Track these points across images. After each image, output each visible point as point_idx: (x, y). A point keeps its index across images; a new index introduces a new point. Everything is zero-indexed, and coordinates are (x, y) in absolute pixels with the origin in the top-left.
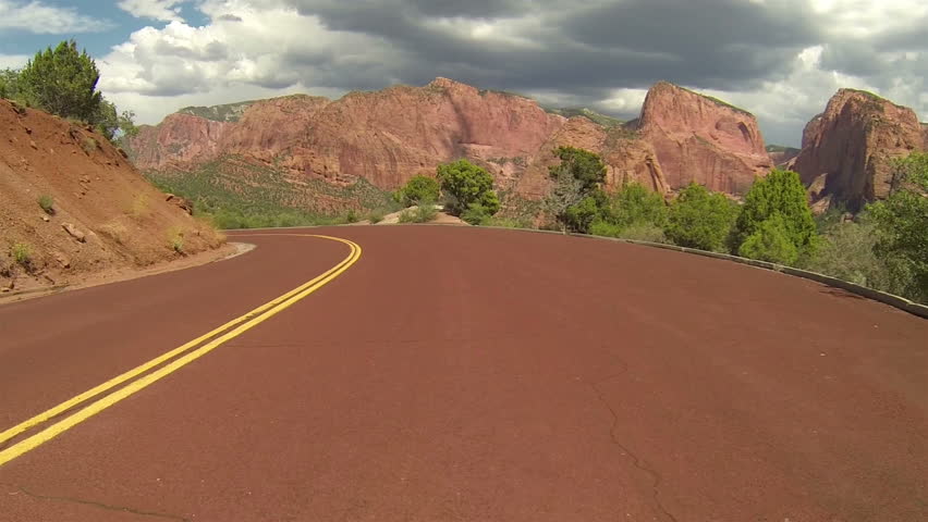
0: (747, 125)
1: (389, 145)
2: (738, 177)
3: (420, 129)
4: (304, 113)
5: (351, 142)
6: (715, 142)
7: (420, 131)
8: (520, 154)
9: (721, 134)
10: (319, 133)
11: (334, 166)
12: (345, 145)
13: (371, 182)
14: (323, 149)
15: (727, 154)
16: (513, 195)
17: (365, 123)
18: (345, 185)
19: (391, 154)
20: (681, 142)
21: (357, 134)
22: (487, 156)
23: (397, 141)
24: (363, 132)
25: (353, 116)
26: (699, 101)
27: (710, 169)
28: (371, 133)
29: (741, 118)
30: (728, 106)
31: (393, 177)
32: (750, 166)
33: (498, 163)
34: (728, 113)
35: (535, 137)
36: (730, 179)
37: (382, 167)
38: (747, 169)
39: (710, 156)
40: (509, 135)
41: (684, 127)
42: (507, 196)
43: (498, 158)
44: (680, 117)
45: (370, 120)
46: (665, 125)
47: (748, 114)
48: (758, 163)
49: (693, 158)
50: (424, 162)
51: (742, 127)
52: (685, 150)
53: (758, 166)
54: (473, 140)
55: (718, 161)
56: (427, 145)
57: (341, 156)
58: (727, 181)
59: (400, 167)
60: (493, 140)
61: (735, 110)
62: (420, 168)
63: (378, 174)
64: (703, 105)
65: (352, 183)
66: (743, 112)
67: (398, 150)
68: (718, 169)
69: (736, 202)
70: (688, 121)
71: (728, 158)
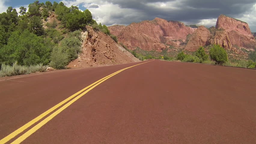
0: (245, 26)
1: (145, 37)
2: (246, 42)
3: (153, 32)
4: (118, 30)
5: (134, 37)
6: (237, 32)
7: (153, 33)
8: (181, 39)
9: (238, 29)
10: (124, 35)
11: (129, 44)
12: (132, 38)
13: (141, 48)
14: (126, 40)
15: (242, 35)
16: (184, 50)
17: (137, 31)
18: (133, 49)
19: (146, 40)
20: (229, 32)
21: (135, 35)
22: (171, 40)
23: (147, 36)
24: (137, 34)
25: (134, 29)
26: (232, 20)
27: (237, 40)
28: (140, 34)
29: (244, 24)
30: (240, 21)
31: (147, 47)
32: (248, 38)
33: (175, 41)
34: (240, 23)
35: (184, 33)
36: (243, 42)
37: (143, 44)
38: (248, 39)
39: (237, 36)
40: (177, 33)
41: (229, 27)
42: (183, 50)
43: (175, 40)
44: (228, 25)
45: (139, 31)
46: (224, 27)
47: (246, 23)
48: (250, 38)
49: (232, 36)
50: (155, 41)
51: (244, 27)
52: (230, 34)
53: (251, 38)
54: (167, 35)
55: (239, 38)
56: (155, 37)
57: (131, 41)
58: (242, 43)
59: (149, 43)
60: (173, 35)
61: (242, 22)
62: (155, 44)
63: (142, 46)
64: (233, 21)
65: (135, 49)
66: (244, 22)
67: (148, 39)
68: (239, 40)
69: (245, 49)
70: (230, 26)
71: (242, 36)
